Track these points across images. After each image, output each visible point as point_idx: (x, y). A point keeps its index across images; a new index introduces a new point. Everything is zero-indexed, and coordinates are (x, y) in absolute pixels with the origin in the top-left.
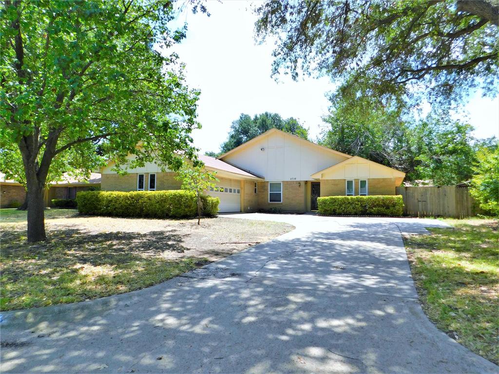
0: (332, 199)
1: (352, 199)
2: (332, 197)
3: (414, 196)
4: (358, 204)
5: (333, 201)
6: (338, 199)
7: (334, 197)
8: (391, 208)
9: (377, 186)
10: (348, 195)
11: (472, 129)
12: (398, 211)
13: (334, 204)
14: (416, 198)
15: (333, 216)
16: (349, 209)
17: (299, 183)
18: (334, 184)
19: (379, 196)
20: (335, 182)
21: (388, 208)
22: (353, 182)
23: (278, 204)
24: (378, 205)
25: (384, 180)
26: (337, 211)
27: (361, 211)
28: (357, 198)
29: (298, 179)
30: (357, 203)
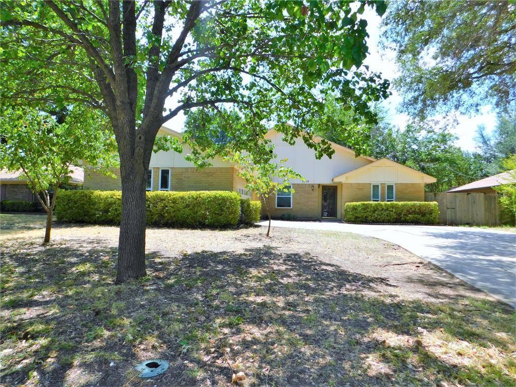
0: (364, 204)
1: (386, 205)
2: (363, 202)
3: (443, 203)
4: (392, 211)
5: (364, 207)
6: (371, 204)
7: (366, 203)
8: (428, 216)
9: (406, 192)
10: (388, 201)
11: (457, 138)
12: (434, 218)
13: (366, 211)
14: (445, 205)
15: (365, 224)
16: (382, 216)
17: (313, 186)
18: (359, 189)
19: (415, 202)
20: (360, 187)
21: (424, 215)
22: (379, 186)
23: (287, 209)
24: (414, 212)
25: (413, 184)
26: (369, 218)
27: (396, 218)
28: (391, 204)
29: (311, 182)
30: (391, 209)
